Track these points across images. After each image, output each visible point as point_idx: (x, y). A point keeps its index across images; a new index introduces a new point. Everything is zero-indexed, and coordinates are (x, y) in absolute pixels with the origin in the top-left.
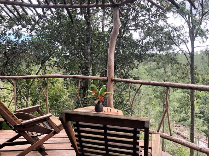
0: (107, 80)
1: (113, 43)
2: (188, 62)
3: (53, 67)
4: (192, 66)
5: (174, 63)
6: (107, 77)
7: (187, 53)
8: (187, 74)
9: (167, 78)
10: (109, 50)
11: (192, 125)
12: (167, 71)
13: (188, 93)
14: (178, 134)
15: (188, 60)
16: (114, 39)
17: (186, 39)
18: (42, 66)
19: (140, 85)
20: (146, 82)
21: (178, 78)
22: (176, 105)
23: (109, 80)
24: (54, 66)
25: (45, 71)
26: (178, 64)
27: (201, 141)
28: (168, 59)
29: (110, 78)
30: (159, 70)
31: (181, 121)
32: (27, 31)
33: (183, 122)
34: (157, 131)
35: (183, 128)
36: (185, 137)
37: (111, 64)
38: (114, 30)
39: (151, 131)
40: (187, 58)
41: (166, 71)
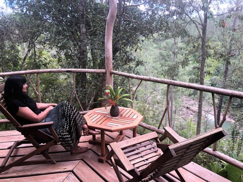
0: (105, 72)
1: (110, 30)
2: (200, 34)
3: (43, 44)
4: (203, 39)
5: (184, 35)
6: (105, 70)
7: (199, 24)
8: (198, 47)
9: (177, 50)
10: (107, 39)
11: (200, 103)
12: (178, 42)
13: (199, 69)
14: (187, 108)
15: (199, 32)
16: (111, 24)
17: (200, 5)
18: (30, 49)
19: (140, 81)
20: (147, 78)
21: (188, 51)
22: (186, 79)
23: (107, 73)
24: (45, 43)
25: (35, 49)
26: (189, 36)
27: (211, 114)
28: (177, 31)
29: (109, 71)
30: (168, 41)
31: (191, 95)
32: (5, 3)
33: (193, 96)
34: (157, 128)
35: (194, 102)
36: (195, 111)
37: (108, 54)
38: (111, 14)
39: (152, 128)
40: (198, 30)
41: (176, 42)
